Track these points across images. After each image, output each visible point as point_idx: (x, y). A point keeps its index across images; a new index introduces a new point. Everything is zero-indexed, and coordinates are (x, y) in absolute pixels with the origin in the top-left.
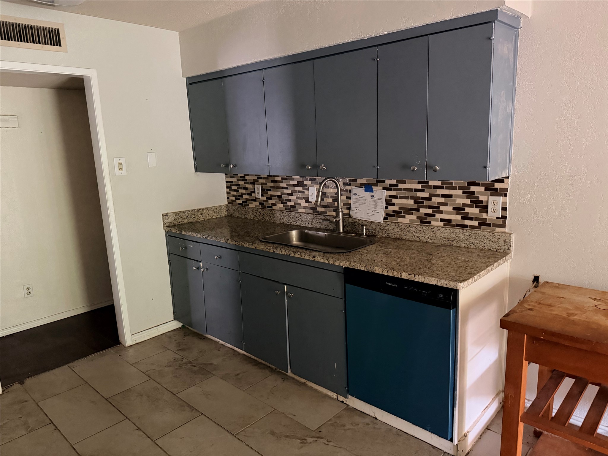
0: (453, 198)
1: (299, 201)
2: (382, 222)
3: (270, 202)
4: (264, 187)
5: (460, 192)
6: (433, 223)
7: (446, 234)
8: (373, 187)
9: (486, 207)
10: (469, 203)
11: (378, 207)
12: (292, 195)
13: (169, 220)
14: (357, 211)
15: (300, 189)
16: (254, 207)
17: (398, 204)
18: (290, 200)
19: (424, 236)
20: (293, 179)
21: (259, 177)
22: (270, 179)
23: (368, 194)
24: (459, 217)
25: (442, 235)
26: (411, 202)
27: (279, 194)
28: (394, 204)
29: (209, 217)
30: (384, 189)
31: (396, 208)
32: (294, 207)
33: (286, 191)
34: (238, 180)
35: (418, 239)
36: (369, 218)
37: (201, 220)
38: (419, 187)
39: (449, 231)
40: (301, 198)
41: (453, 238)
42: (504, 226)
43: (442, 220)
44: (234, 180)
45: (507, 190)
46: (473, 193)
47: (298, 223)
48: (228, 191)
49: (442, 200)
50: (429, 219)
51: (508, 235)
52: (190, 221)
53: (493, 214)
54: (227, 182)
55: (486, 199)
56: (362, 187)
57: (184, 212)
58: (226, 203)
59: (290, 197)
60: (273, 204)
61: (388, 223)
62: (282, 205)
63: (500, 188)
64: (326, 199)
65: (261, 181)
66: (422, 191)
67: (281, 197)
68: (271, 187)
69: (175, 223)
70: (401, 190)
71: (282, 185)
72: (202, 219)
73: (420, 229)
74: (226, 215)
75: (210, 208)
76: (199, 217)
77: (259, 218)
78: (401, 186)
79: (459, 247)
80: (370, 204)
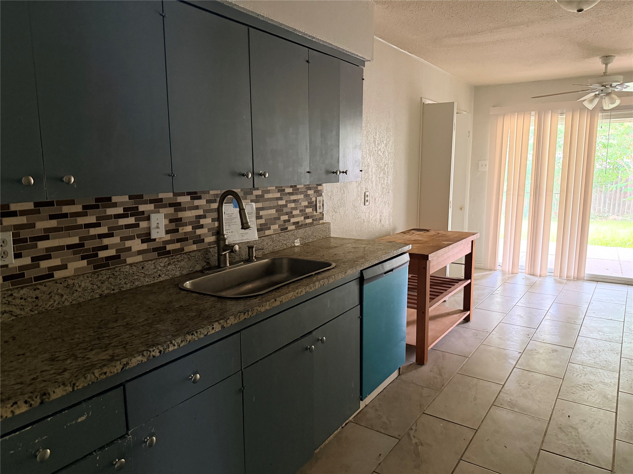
0: (299, 202)
1: (128, 244)
4: (25, 234)
5: (303, 196)
6: (290, 228)
9: (316, 206)
10: (307, 205)
12: (110, 235)
14: (229, 234)
15: (131, 220)
18: (106, 248)
20: (115, 205)
24: (302, 218)
26: (273, 211)
28: (261, 217)
31: (263, 221)
32: (117, 257)
33: (93, 231)
38: (278, 195)
40: (131, 238)
42: (323, 219)
43: (294, 223)
46: (309, 196)
47: (137, 283)
50: (286, 225)
53: (320, 210)
55: (315, 200)
56: (231, 203)
59: (106, 241)
60: (53, 269)
61: (262, 238)
62: (83, 263)
64: (182, 228)
65: (12, 221)
66: (280, 199)
67: (81, 245)
68: (47, 230)
70: (267, 200)
71: (81, 221)
78: (267, 196)
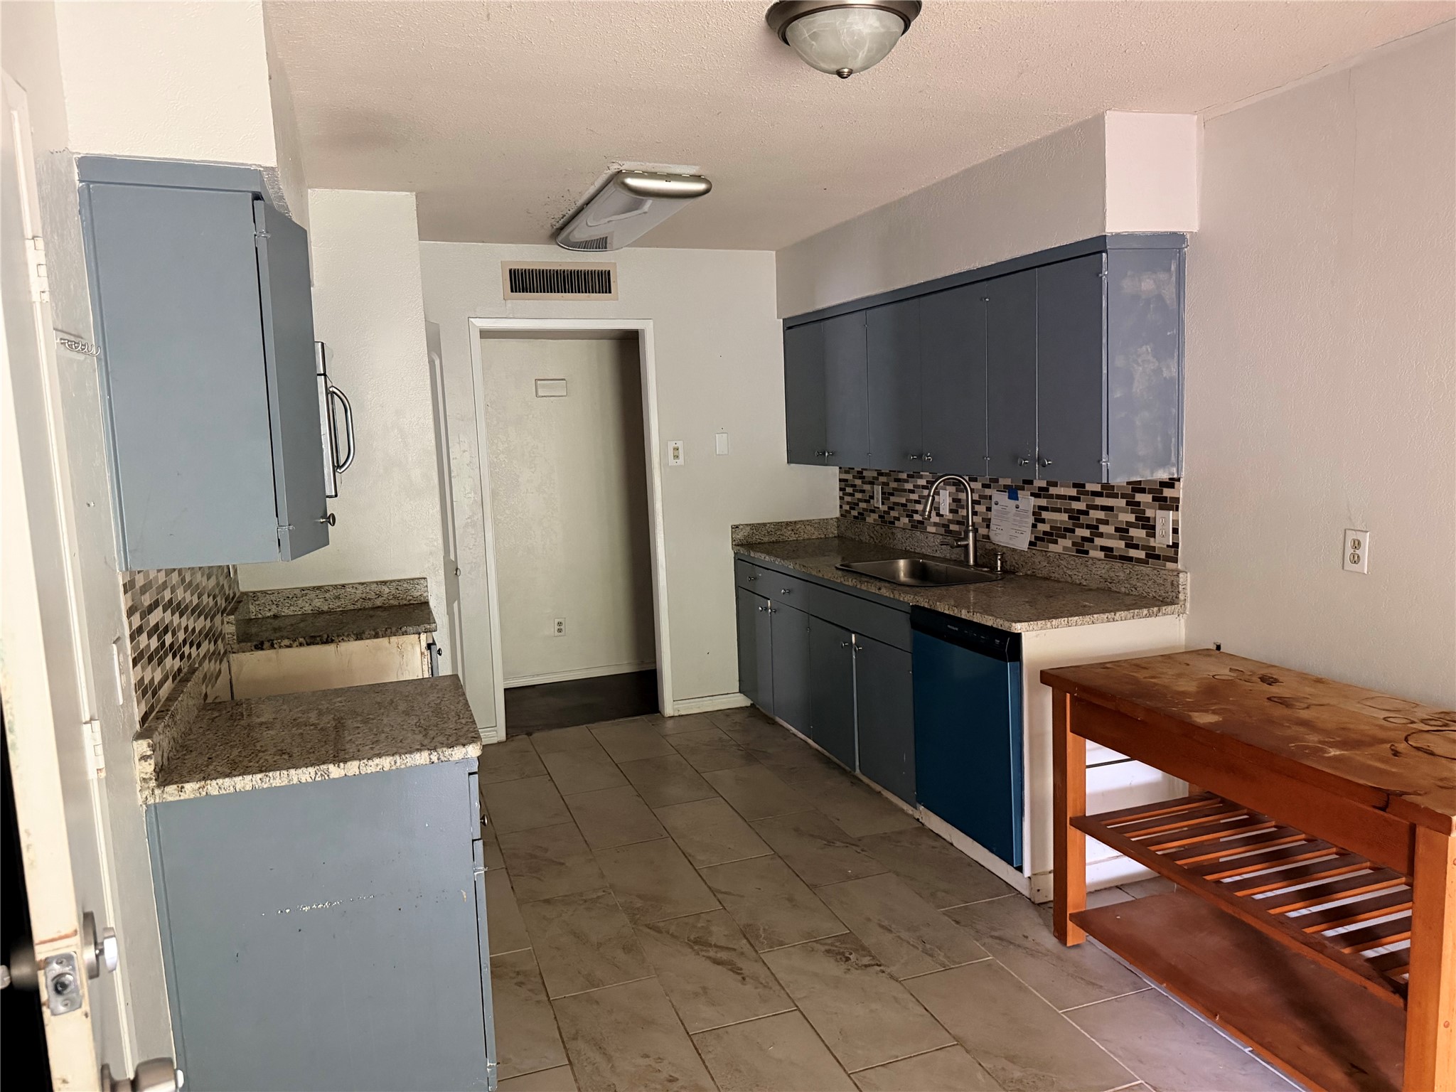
0: (1115, 512)
2: (1026, 550)
3: (893, 514)
4: (886, 490)
5: (1122, 503)
7: (1103, 571)
8: (1019, 492)
9: (1153, 527)
10: (1134, 521)
11: (1024, 525)
12: (919, 502)
13: (740, 536)
14: (998, 531)
16: (873, 522)
17: (1051, 521)
18: (917, 512)
19: (1077, 573)
21: (880, 474)
22: (894, 476)
23: (1013, 503)
24: (1122, 544)
25: (1099, 573)
26: (1065, 517)
27: (903, 501)
28: (1043, 521)
29: (806, 536)
30: (1032, 495)
31: (1046, 527)
32: (922, 523)
33: (912, 496)
34: (854, 477)
35: (1069, 579)
36: (1011, 542)
37: (791, 539)
38: (1073, 492)
39: (1107, 566)
41: (1111, 578)
42: (1175, 560)
43: (1103, 548)
44: (849, 477)
45: (1177, 500)
46: (1138, 504)
48: (841, 495)
49: (1101, 515)
50: (1087, 546)
51: (1175, 573)
52: (774, 539)
53: (1163, 538)
54: (841, 480)
55: (1154, 516)
56: (1005, 492)
57: (764, 525)
58: (838, 515)
59: (917, 507)
60: (894, 518)
61: (1034, 551)
62: (906, 520)
63: (1170, 498)
65: (883, 479)
66: (1077, 499)
67: (905, 505)
68: (892, 489)
69: (749, 540)
70: (1051, 496)
71: (907, 486)
72: (793, 537)
73: (1072, 562)
74: (836, 535)
75: (808, 521)
76: (789, 535)
77: (876, 540)
79: (1119, 593)
80: (1015, 520)
